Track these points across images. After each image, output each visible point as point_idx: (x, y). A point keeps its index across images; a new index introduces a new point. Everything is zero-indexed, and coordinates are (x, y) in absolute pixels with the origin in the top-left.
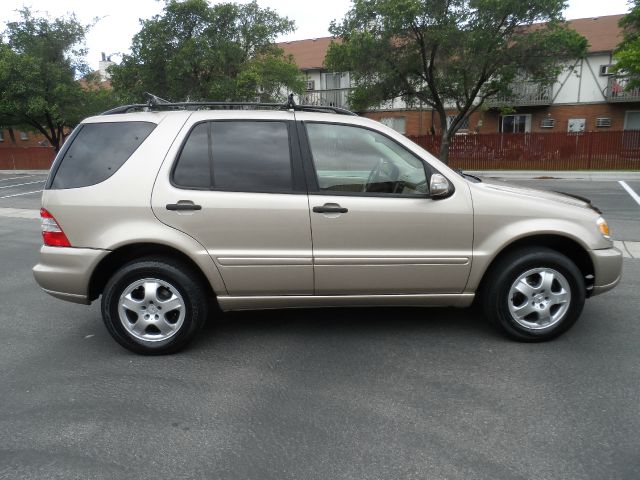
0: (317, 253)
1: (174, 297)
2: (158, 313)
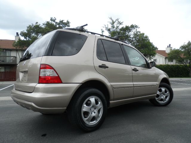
1: (99, 103)
2: (95, 111)
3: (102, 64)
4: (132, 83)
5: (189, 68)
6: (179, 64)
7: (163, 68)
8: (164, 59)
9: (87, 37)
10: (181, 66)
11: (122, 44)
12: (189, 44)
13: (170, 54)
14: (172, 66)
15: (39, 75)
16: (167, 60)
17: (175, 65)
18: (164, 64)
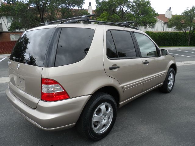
0: (144, 78)
1: (110, 109)
2: (105, 118)
3: (113, 65)
4: (142, 79)
5: (188, 36)
6: (178, 31)
7: (162, 36)
8: (163, 24)
9: (94, 31)
10: (181, 33)
11: (133, 32)
12: (193, 9)
13: (171, 21)
14: (171, 33)
15: (41, 91)
16: (166, 25)
17: (175, 33)
18: (162, 30)
